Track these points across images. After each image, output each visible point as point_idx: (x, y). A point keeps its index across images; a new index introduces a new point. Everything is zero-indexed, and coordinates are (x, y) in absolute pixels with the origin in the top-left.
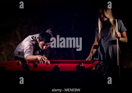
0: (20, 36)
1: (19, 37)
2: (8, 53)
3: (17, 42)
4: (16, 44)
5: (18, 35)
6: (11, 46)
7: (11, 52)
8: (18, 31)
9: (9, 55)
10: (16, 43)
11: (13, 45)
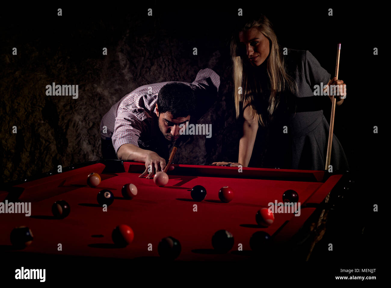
0: (128, 66)
1: (125, 71)
2: (92, 117)
3: (119, 84)
4: (116, 90)
5: (122, 63)
6: (101, 97)
7: (100, 115)
8: (122, 51)
9: (94, 124)
10: (117, 87)
11: (106, 93)
